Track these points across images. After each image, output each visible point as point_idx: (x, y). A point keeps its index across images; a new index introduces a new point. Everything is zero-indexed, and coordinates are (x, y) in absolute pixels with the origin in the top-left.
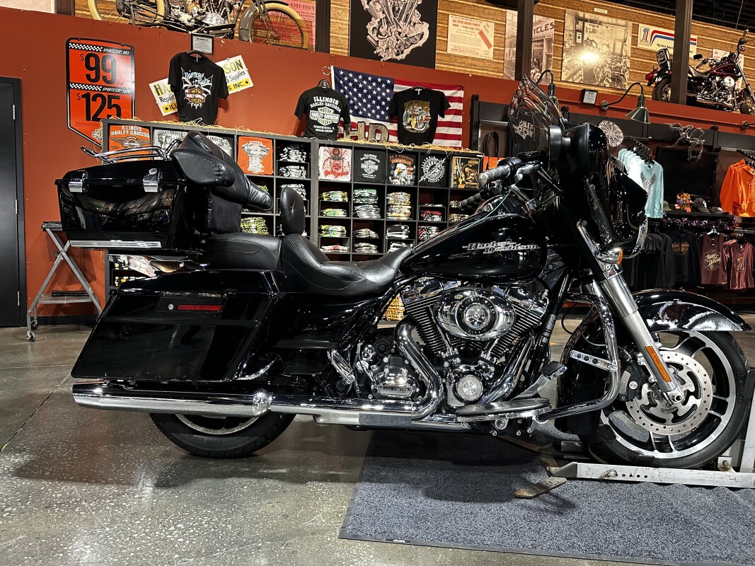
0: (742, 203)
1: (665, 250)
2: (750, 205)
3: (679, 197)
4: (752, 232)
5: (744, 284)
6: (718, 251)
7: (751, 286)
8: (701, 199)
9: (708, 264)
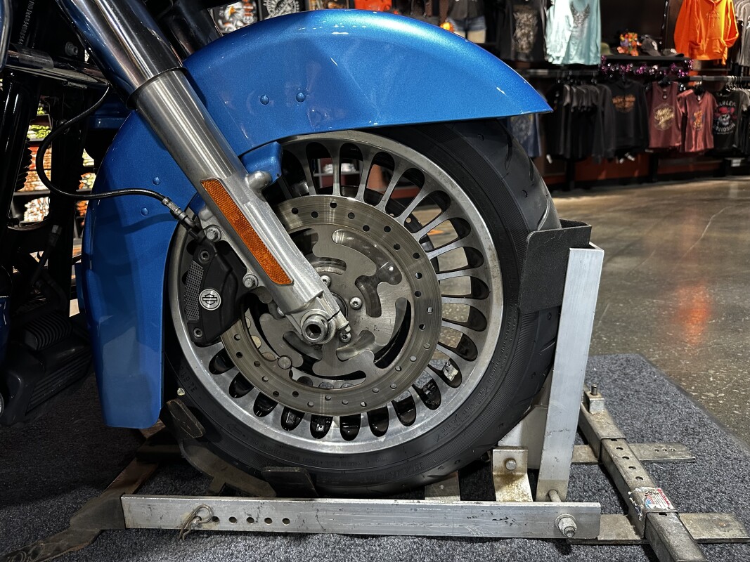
0: (700, 42)
1: (604, 104)
2: (710, 44)
3: (622, 38)
4: (712, 78)
5: (702, 144)
6: (671, 104)
7: (710, 146)
8: (650, 40)
9: (659, 121)
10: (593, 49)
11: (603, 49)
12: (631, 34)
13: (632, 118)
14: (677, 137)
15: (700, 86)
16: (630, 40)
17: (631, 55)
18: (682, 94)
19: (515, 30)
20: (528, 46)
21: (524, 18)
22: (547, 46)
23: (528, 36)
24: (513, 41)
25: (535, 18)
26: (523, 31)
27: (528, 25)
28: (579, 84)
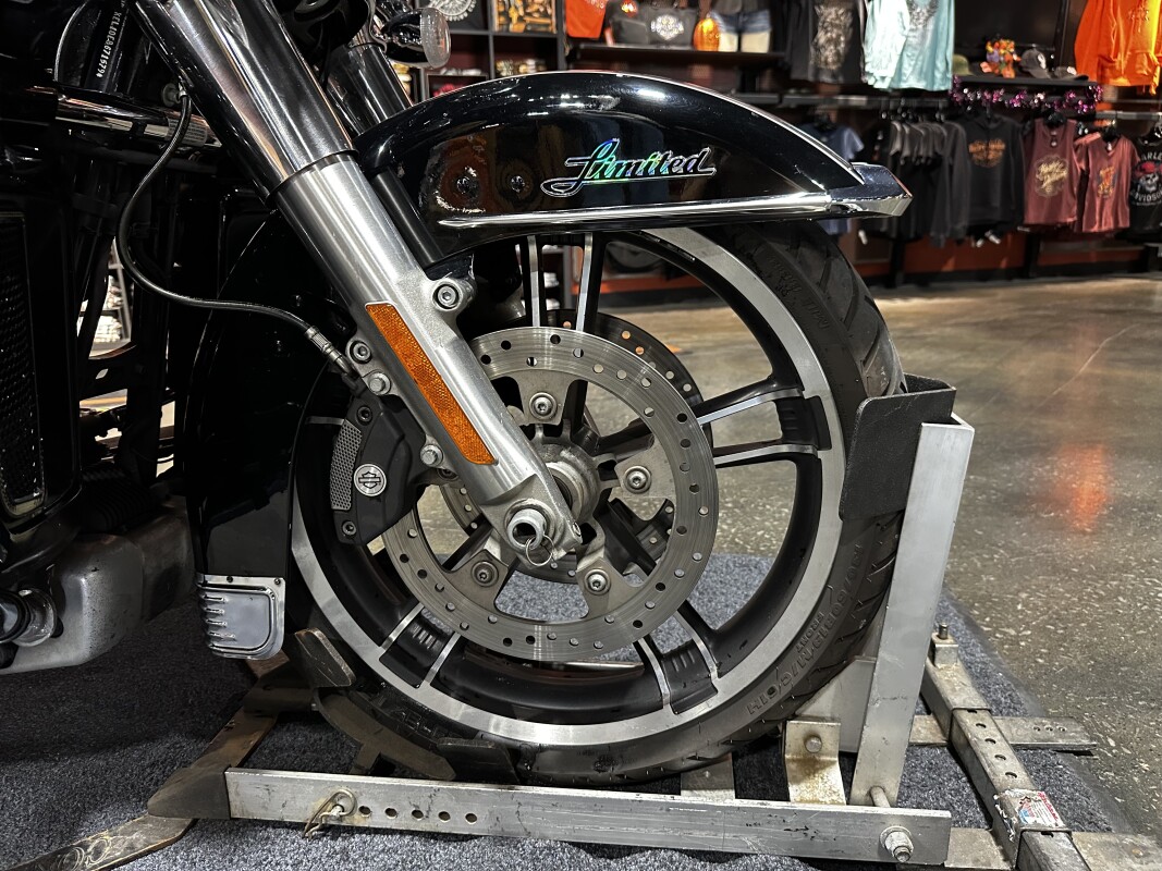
0: (1116, 56)
1: (953, 154)
2: (1132, 60)
3: (990, 49)
4: (1132, 115)
5: (1111, 221)
6: (1063, 156)
7: (1124, 223)
8: (1035, 52)
9: (1043, 182)
10: (940, 65)
11: (957, 66)
12: (1003, 42)
13: (998, 176)
14: (1070, 207)
15: (1111, 127)
16: (1003, 52)
17: (1001, 76)
18: (1082, 140)
19: (815, 33)
20: (836, 59)
21: (831, 14)
22: (867, 60)
23: (836, 42)
24: (812, 50)
25: (849, 14)
26: (829, 34)
27: (837, 26)
28: (915, 121)
